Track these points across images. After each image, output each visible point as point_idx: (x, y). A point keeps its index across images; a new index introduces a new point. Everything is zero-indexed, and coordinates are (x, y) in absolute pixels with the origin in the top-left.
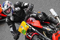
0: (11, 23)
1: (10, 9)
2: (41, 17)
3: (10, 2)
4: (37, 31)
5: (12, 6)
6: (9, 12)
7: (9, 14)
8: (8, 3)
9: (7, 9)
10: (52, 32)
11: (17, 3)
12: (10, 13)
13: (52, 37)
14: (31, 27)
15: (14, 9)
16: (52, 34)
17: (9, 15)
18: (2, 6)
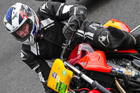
0: (36, 62)
2: (105, 42)
4: (97, 83)
6: (25, 35)
7: (28, 40)
9: (19, 26)
12: (28, 36)
18: (5, 20)
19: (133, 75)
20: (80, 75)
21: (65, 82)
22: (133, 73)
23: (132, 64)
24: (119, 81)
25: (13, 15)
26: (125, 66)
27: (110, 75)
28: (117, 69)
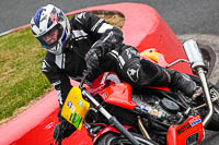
1: (56, 33)
3: (59, 11)
4: (115, 120)
5: (63, 24)
7: (54, 48)
8: (54, 11)
10: (169, 121)
11: (80, 16)
13: (165, 136)
14: (97, 104)
15: (68, 34)
16: (168, 127)
17: (52, 50)
18: (33, 22)
19: (159, 116)
20: (98, 108)
21: (81, 115)
22: (160, 113)
23: (161, 104)
24: (142, 121)
25: (42, 17)
26: (152, 104)
27: (132, 113)
28: (142, 107)
